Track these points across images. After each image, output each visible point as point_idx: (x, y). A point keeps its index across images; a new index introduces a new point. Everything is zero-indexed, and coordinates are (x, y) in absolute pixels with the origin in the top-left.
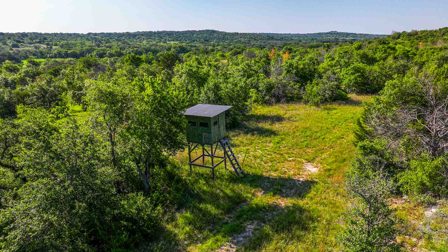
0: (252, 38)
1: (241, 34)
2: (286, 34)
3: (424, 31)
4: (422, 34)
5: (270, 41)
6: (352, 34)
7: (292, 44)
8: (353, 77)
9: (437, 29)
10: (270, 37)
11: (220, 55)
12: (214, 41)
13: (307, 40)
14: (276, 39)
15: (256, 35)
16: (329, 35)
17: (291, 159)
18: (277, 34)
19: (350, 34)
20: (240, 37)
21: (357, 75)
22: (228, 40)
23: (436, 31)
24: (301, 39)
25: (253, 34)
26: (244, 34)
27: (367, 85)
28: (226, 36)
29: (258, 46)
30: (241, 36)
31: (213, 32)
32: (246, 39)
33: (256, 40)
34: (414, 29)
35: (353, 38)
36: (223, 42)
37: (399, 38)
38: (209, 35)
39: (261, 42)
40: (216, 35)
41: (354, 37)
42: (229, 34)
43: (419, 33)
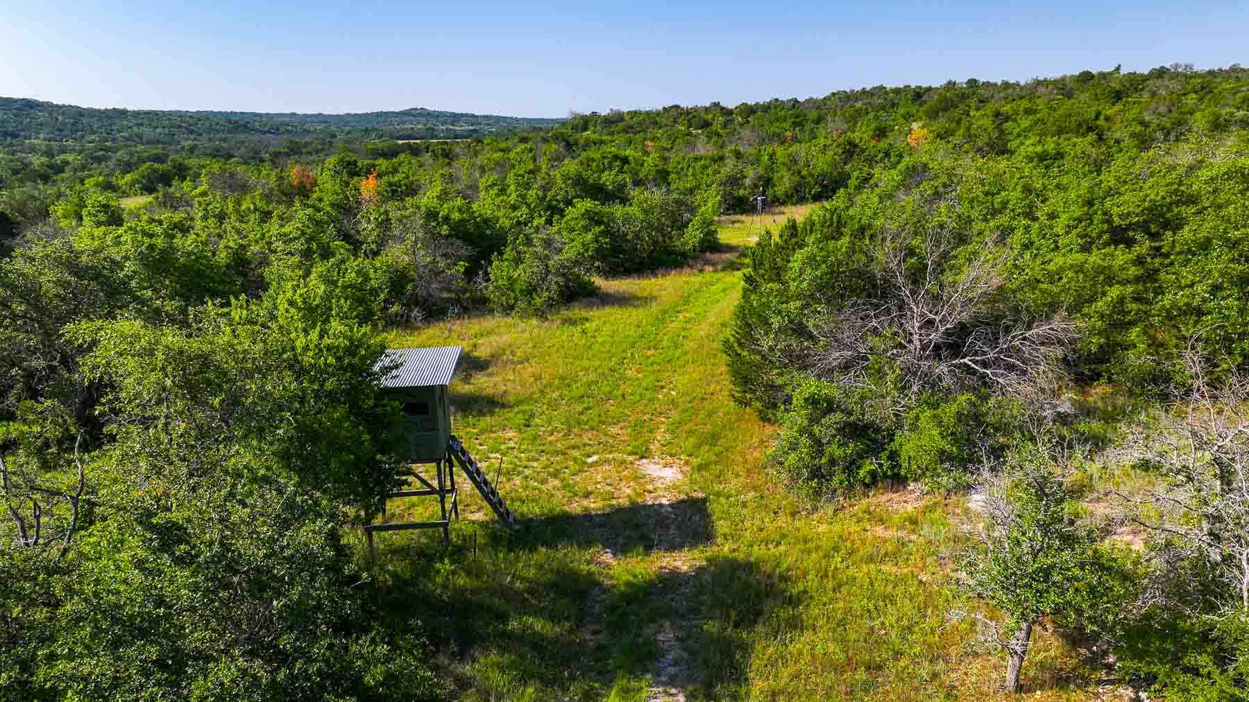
0: (180, 127)
1: (137, 114)
2: (282, 115)
3: (635, 113)
4: (632, 118)
5: (242, 137)
6: (467, 115)
7: (312, 143)
8: (589, 236)
9: (660, 108)
10: (239, 124)
11: (97, 185)
12: (41, 136)
13: (349, 133)
14: (257, 131)
15: (190, 117)
16: (406, 118)
17: (595, 458)
18: (255, 115)
19: (462, 115)
20: (137, 125)
21: (597, 229)
22: (94, 133)
23: (658, 114)
24: (333, 128)
25: (181, 115)
26: (148, 113)
27: (621, 253)
28: (85, 121)
29: (208, 151)
30: (140, 121)
31: (29, 105)
32: (159, 130)
33: (192, 132)
34: (615, 108)
35: (471, 128)
36: (75, 139)
37: (585, 128)
38: (16, 116)
39: (210, 140)
40: (42, 116)
41: (472, 125)
42: (92, 113)
43: (627, 118)
